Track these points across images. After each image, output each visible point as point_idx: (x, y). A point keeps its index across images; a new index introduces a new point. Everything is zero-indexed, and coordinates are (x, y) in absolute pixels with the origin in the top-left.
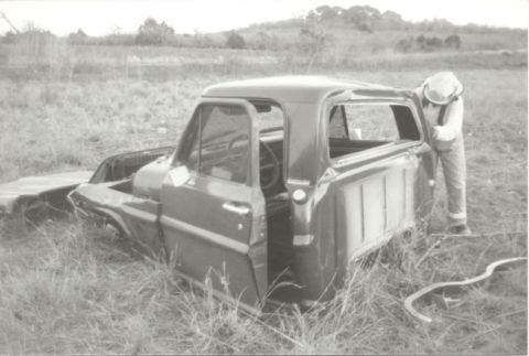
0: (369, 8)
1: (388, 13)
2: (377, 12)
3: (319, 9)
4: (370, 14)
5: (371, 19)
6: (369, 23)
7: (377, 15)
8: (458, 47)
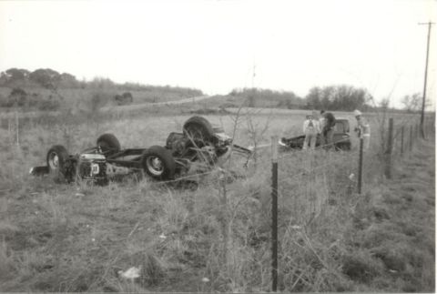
1: (65, 75)
2: (57, 74)
3: (9, 71)
4: (52, 76)
5: (53, 80)
6: (53, 83)
7: (58, 77)
8: (132, 101)
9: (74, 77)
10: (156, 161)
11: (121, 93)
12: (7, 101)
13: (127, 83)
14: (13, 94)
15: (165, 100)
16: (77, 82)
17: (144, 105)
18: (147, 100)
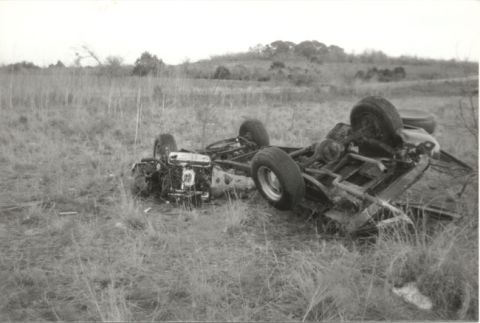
0: (317, 44)
1: (333, 47)
2: (324, 46)
3: (274, 44)
4: (318, 48)
5: (319, 53)
6: (318, 56)
7: (324, 49)
8: (404, 77)
9: (341, 50)
10: (273, 176)
11: (392, 68)
12: (265, 75)
13: (402, 57)
14: (272, 67)
15: (447, 76)
16: (345, 55)
17: (415, 82)
18: (424, 76)
